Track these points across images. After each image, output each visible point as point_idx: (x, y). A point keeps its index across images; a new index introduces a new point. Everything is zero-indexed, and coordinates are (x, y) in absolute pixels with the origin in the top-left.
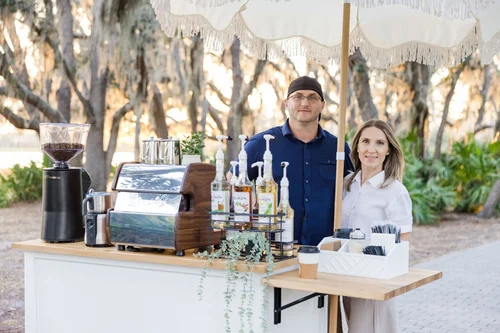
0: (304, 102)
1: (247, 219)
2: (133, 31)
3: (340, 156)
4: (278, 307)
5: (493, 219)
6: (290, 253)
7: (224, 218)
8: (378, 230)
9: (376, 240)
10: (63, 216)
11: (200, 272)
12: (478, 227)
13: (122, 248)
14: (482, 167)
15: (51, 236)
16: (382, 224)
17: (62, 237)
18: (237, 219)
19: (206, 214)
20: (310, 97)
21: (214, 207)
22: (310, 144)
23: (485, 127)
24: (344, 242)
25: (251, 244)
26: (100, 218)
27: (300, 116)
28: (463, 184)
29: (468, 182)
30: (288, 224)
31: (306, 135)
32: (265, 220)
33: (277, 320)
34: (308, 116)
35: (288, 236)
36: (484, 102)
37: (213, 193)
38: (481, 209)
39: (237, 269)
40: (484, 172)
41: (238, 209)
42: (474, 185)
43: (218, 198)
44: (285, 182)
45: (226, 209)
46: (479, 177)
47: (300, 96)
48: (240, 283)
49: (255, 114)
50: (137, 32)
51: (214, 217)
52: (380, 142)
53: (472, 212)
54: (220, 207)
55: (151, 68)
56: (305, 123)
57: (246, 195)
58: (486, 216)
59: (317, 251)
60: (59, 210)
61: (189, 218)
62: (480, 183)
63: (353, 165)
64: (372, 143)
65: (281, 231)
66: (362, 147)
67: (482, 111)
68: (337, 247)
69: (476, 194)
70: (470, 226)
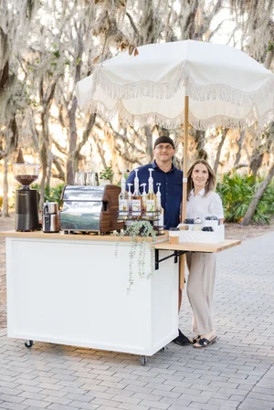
0: (164, 150)
1: (140, 214)
2: (9, 102)
3: (185, 180)
4: (157, 261)
5: (250, 226)
6: (162, 232)
7: (126, 214)
8: (208, 219)
9: (208, 223)
10: (28, 216)
11: (114, 243)
12: (241, 231)
13: (66, 232)
14: (243, 192)
15: (21, 228)
16: (210, 216)
17: (27, 228)
18: (134, 214)
19: (115, 212)
20: (167, 147)
21: (121, 208)
22: (168, 173)
23: (241, 166)
24: (190, 226)
25: (143, 227)
26: (52, 216)
27: (162, 158)
28: (231, 204)
29: (233, 202)
30: (161, 217)
31: (166, 168)
32: (151, 214)
33: (157, 268)
34: (167, 157)
35: (161, 223)
36: (240, 149)
37: (120, 200)
38: (242, 219)
39: (136, 241)
40: (244, 195)
41: (134, 209)
42: (237, 204)
43: (123, 204)
44: (159, 193)
45: (127, 209)
46: (240, 198)
47: (161, 147)
48: (138, 248)
49: (88, 159)
50: (12, 103)
51: (120, 214)
52: (204, 172)
53: (236, 221)
54: (124, 208)
55: (21, 127)
56: (165, 162)
57: (139, 201)
58: (245, 224)
59: (178, 229)
60: (25, 213)
61: (106, 214)
62: (242, 203)
63: (191, 185)
64: (200, 172)
65: (158, 220)
66: (194, 175)
67: (238, 155)
68: (187, 229)
69: (239, 209)
70: (236, 230)
